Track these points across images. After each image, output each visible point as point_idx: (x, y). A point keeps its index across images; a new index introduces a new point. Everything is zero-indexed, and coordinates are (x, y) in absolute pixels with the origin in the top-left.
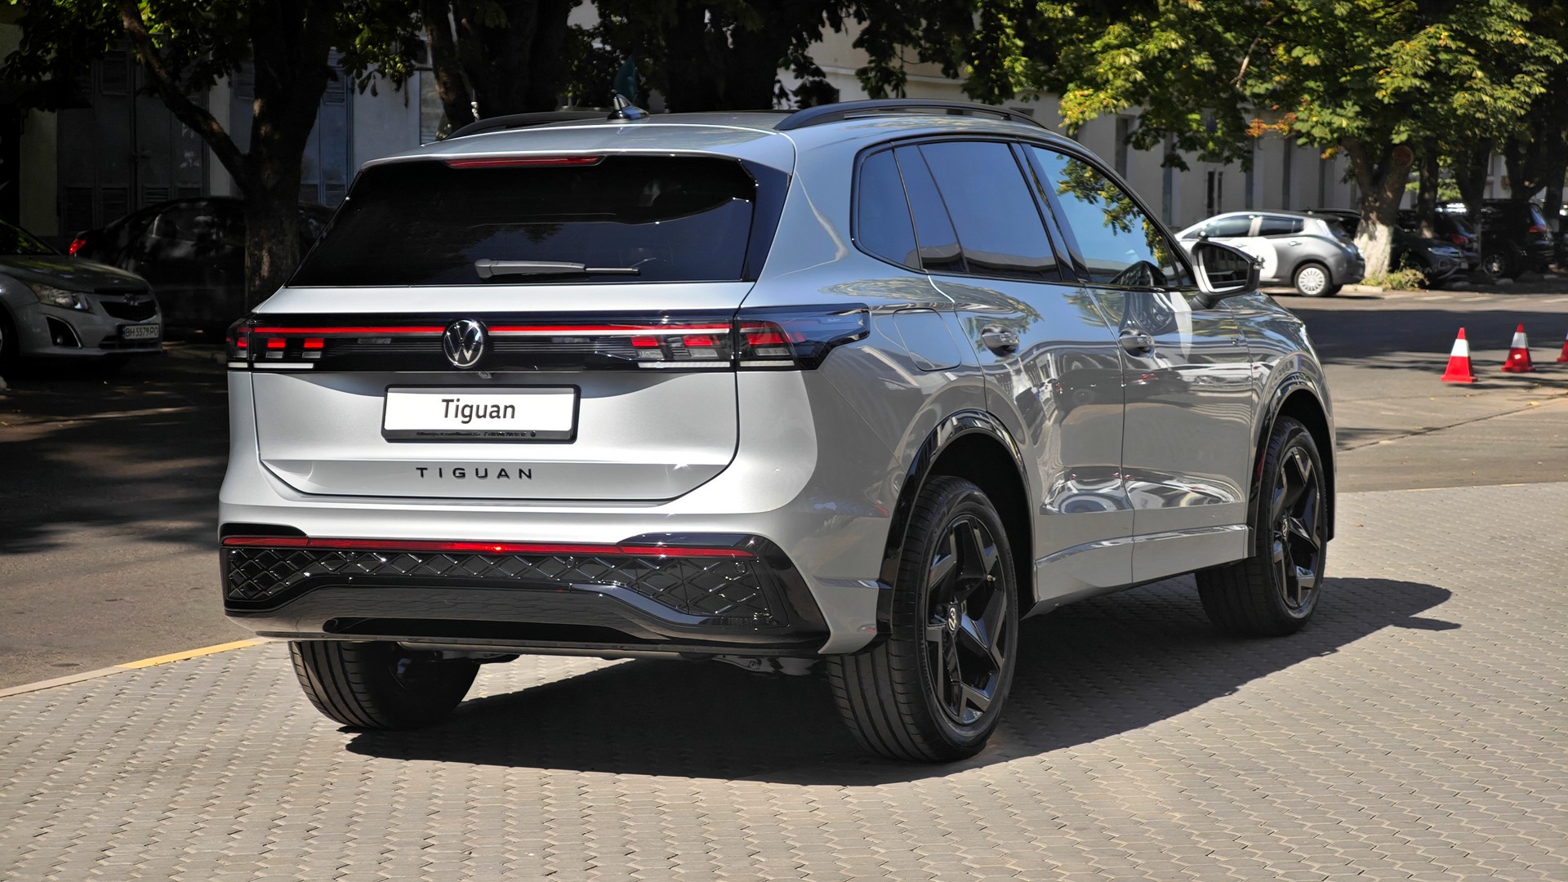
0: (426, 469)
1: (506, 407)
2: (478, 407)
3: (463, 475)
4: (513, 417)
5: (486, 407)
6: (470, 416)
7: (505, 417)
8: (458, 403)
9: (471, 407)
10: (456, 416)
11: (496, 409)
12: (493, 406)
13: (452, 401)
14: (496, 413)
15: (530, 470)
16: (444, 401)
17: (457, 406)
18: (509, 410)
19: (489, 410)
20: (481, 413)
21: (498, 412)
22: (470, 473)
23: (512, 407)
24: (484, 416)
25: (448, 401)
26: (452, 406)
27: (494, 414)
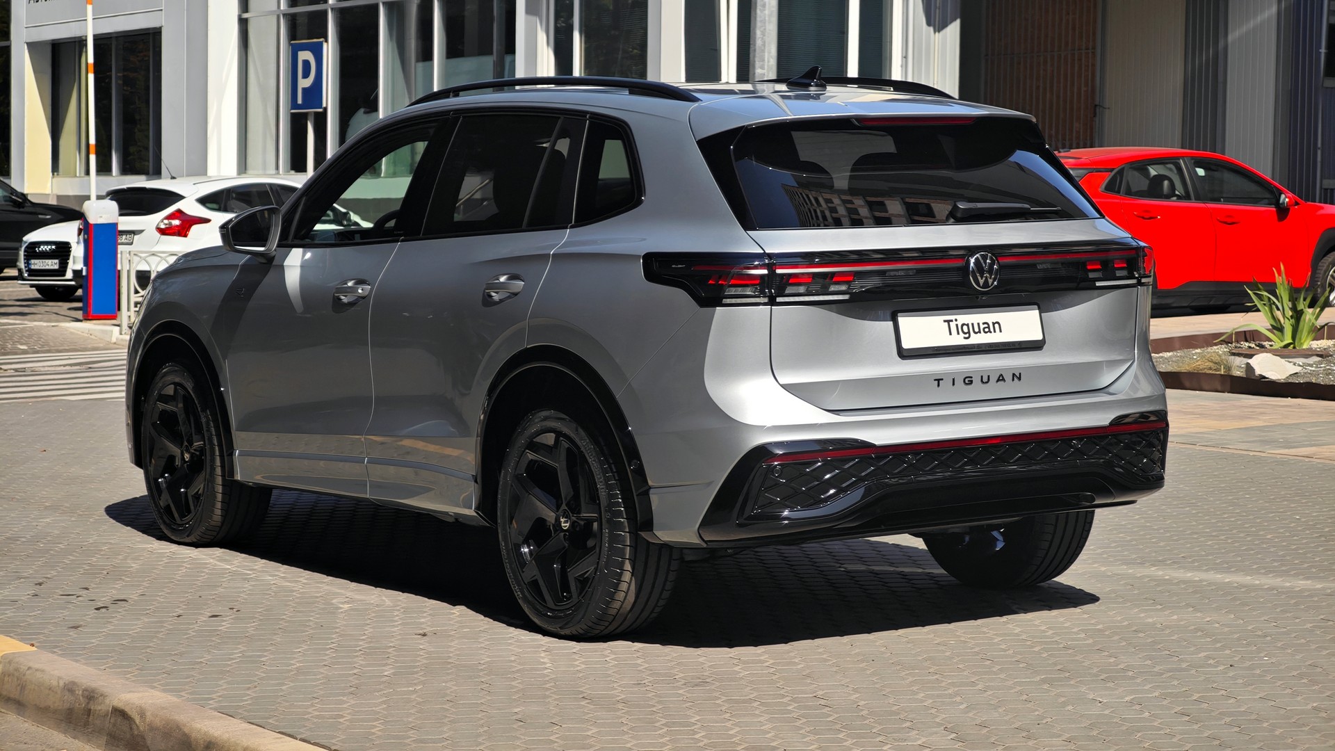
0: (942, 379)
1: (994, 324)
2: (973, 324)
3: (971, 382)
4: (1001, 331)
5: (978, 324)
6: (969, 332)
7: (995, 332)
8: (956, 323)
9: (968, 325)
10: (958, 333)
11: (986, 326)
12: (984, 324)
13: (952, 321)
14: (988, 329)
15: (1020, 374)
16: (945, 321)
17: (957, 325)
18: (997, 326)
19: (982, 327)
20: (977, 330)
21: (989, 327)
22: (976, 380)
23: (998, 323)
24: (980, 332)
25: (948, 322)
26: (953, 325)
27: (987, 330)
